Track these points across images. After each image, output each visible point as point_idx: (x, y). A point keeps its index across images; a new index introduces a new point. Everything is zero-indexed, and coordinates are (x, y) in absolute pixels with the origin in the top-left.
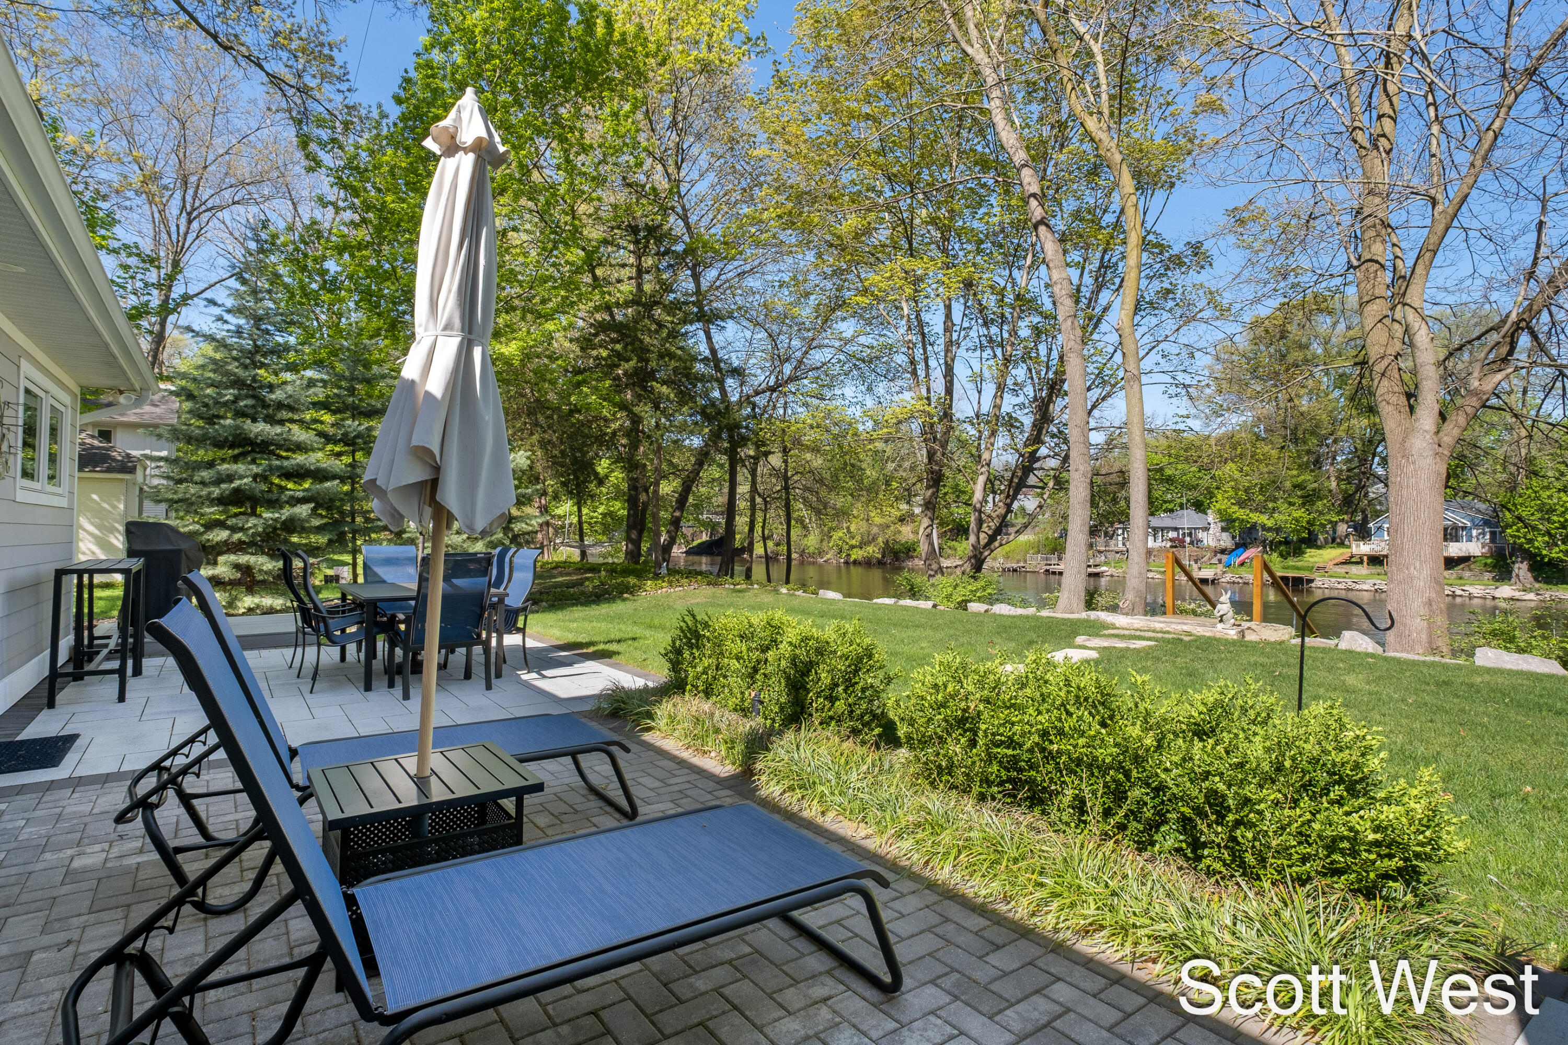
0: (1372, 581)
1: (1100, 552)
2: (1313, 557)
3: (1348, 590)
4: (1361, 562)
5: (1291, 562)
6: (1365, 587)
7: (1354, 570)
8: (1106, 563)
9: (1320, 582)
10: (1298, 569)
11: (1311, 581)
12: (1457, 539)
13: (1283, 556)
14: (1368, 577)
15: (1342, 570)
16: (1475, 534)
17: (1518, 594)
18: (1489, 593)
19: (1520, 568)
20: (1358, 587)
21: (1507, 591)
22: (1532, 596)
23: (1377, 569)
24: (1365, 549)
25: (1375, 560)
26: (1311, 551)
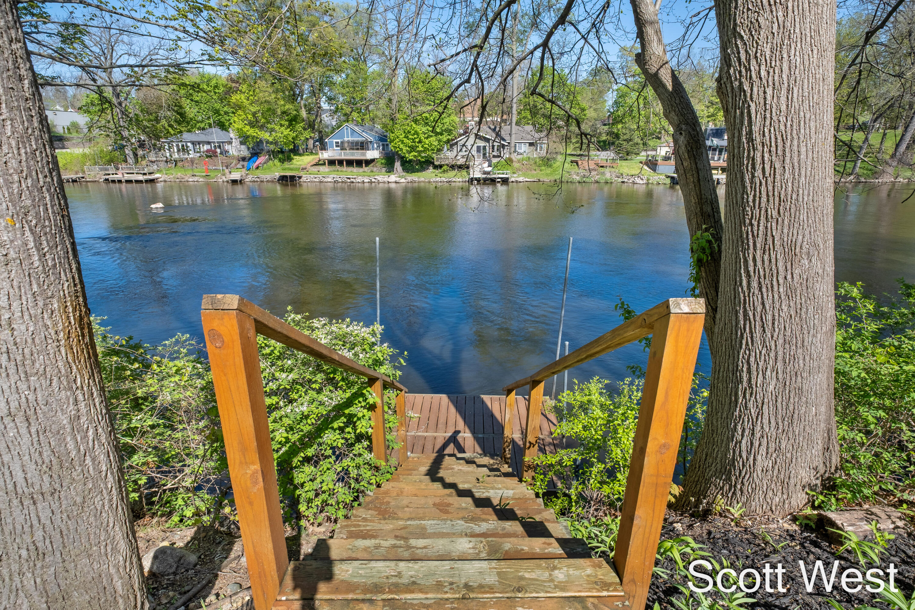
0: (332, 176)
1: (152, 162)
2: (298, 161)
3: (322, 182)
4: (325, 164)
5: (286, 165)
7: (322, 169)
9: (305, 178)
10: (291, 169)
12: (369, 149)
13: (282, 161)
14: (330, 173)
15: (315, 169)
16: (375, 146)
17: (398, 179)
18: (386, 179)
19: (398, 165)
20: (325, 180)
21: (393, 178)
22: (403, 180)
23: (333, 168)
24: (326, 155)
25: (332, 162)
26: (297, 158)
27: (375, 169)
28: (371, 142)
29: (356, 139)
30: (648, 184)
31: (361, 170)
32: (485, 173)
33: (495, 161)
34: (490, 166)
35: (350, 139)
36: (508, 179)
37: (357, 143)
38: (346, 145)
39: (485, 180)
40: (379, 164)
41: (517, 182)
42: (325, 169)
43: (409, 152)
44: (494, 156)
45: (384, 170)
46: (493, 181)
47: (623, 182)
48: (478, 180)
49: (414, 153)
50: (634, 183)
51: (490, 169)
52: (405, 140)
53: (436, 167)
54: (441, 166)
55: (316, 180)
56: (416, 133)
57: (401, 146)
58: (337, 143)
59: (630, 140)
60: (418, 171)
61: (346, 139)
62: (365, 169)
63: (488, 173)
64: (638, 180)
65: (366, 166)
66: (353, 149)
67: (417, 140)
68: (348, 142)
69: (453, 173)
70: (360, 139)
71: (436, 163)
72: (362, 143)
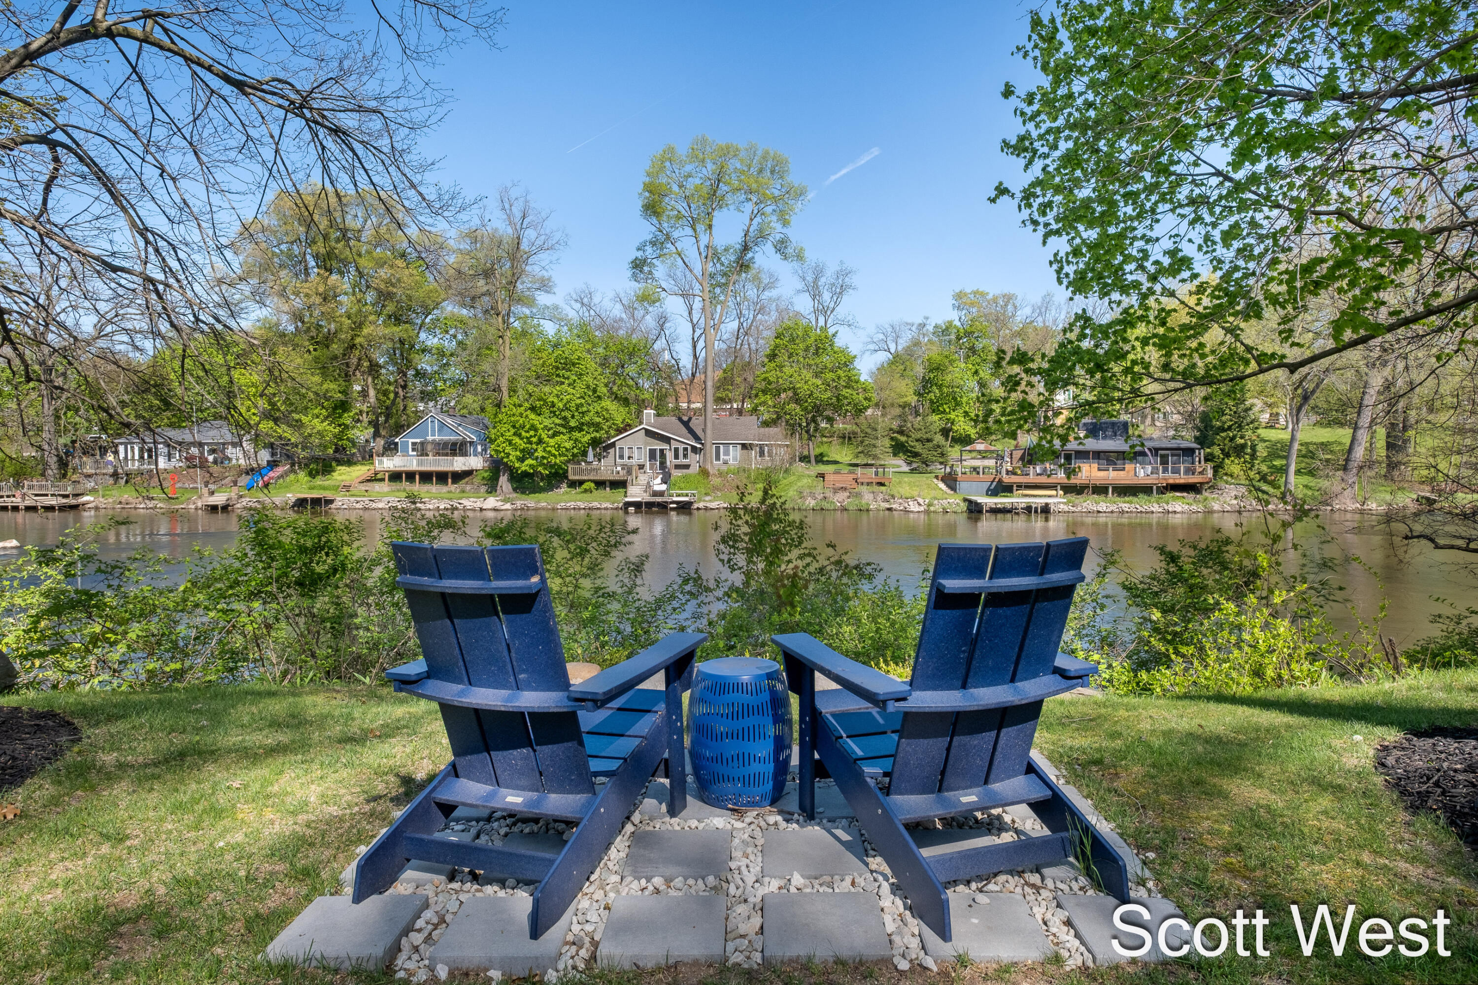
0: (386, 499)
1: (89, 476)
2: (343, 474)
3: (365, 509)
4: (383, 480)
5: (319, 481)
6: (380, 505)
7: (377, 487)
8: (93, 491)
9: (341, 501)
10: (324, 488)
11: (331, 502)
12: (464, 454)
13: (312, 475)
14: (386, 495)
15: (363, 487)
16: (479, 448)
17: (499, 505)
18: (478, 505)
19: (503, 480)
20: (374, 505)
21: (491, 502)
22: (508, 506)
23: (396, 486)
24: (389, 464)
25: (395, 476)
26: (342, 469)
27: (468, 488)
28: (471, 443)
29: (446, 438)
30: (927, 512)
31: (444, 489)
32: (656, 494)
33: (676, 474)
34: (664, 481)
35: (437, 438)
36: (690, 504)
37: (445, 444)
38: (429, 447)
39: (650, 505)
40: (477, 480)
41: (706, 508)
42: (384, 487)
43: (522, 460)
44: (677, 467)
45: (483, 489)
46: (663, 507)
47: (890, 509)
48: (638, 505)
49: (530, 461)
50: (906, 511)
51: (664, 487)
52: (516, 440)
53: (573, 484)
54: (581, 483)
55: (358, 506)
56: (533, 428)
57: (508, 449)
58: (414, 444)
59: (929, 440)
60: (541, 490)
61: (430, 438)
62: (452, 487)
63: (661, 494)
64: (913, 507)
65: (454, 482)
66: (438, 454)
67: (534, 440)
68: (433, 442)
69: (600, 493)
70: (453, 438)
71: (571, 477)
72: (454, 444)
